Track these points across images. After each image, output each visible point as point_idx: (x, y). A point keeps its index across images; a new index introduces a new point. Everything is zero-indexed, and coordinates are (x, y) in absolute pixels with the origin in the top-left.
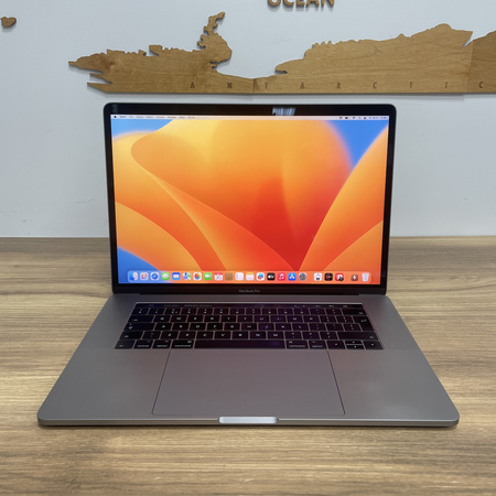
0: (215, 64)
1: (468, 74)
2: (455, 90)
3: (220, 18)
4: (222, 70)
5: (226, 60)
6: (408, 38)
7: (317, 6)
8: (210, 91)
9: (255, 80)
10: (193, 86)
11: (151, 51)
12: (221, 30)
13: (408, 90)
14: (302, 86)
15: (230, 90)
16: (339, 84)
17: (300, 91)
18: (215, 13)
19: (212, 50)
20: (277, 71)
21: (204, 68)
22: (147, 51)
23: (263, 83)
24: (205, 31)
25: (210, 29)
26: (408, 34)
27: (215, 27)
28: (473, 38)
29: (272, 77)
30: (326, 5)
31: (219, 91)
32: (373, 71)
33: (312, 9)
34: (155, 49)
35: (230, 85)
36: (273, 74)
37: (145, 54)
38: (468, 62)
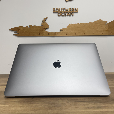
0: (45, 29)
1: (108, 31)
2: (105, 35)
3: (46, 19)
4: (47, 30)
5: (48, 28)
6: (92, 23)
7: (69, 16)
8: (44, 35)
9: (55, 33)
10: (40, 34)
11: (29, 26)
12: (47, 21)
13: (93, 35)
14: (67, 34)
15: (49, 35)
16: (76, 34)
17: (66, 35)
18: (45, 17)
19: (44, 26)
20: (60, 31)
21: (42, 30)
22: (28, 26)
23: (57, 33)
24: (43, 21)
25: (44, 21)
26: (92, 22)
27: (45, 21)
28: (108, 23)
29: (59, 32)
30: (71, 16)
31: (46, 35)
32: (84, 30)
33: (68, 17)
34: (30, 26)
35: (49, 34)
36: (59, 31)
37: (28, 27)
38: (107, 28)
